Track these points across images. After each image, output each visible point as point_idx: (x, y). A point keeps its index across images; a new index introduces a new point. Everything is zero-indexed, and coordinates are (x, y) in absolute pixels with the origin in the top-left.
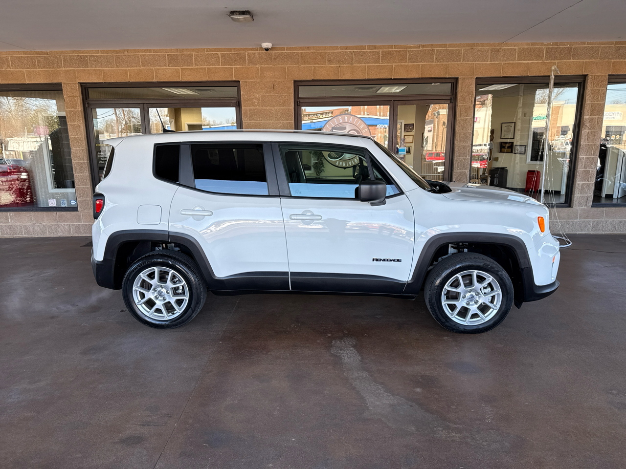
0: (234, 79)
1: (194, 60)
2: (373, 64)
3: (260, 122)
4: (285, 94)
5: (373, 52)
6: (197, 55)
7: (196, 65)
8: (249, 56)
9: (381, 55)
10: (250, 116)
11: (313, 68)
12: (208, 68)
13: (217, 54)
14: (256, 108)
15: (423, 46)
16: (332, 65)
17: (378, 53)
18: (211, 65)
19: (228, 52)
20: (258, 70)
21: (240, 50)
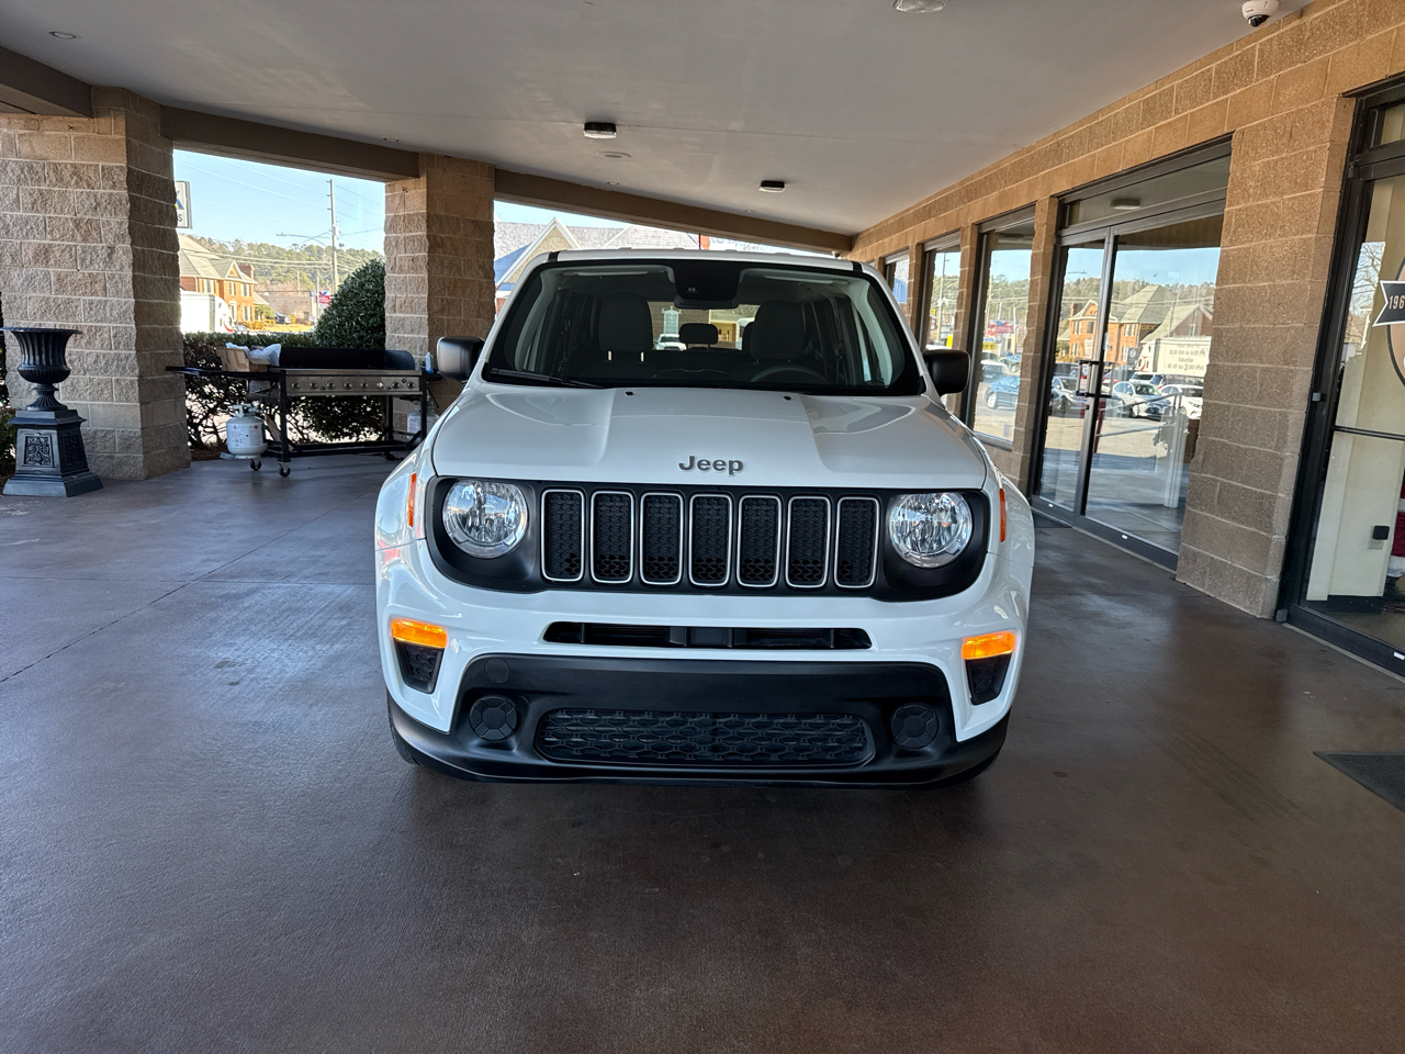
0: (1226, 131)
1: (1174, 101)
3: (1246, 246)
4: (1311, 148)
6: (1180, 86)
7: (1177, 112)
8: (1261, 51)
10: (1234, 232)
11: (1394, 35)
12: (1192, 113)
13: (1208, 70)
14: (1249, 204)
18: (1199, 104)
19: (1227, 58)
20: (1271, 88)
21: (1248, 43)
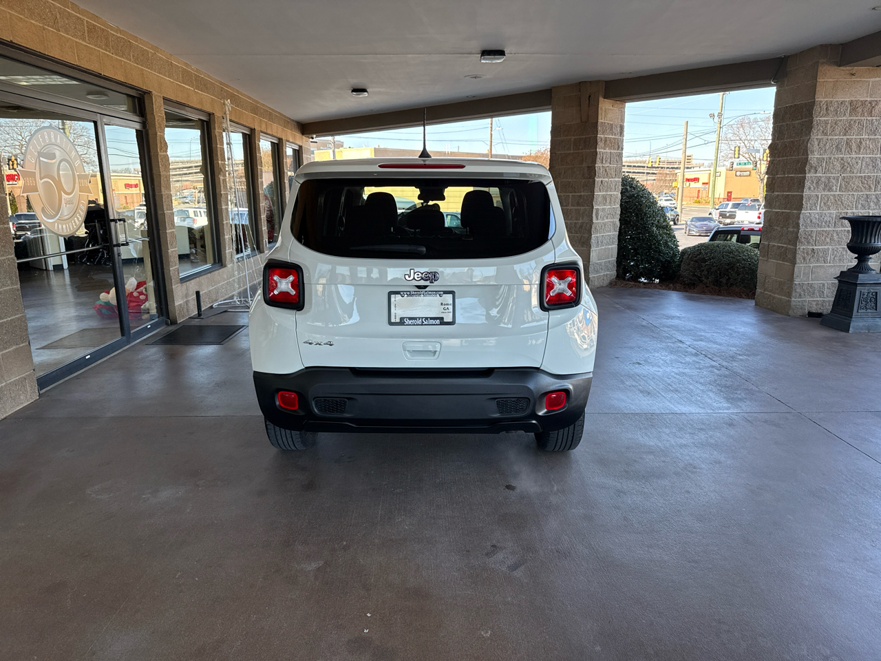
2: (81, 42)
5: (79, 18)
9: (86, 29)
11: (8, 16)
15: (121, 32)
16: (33, 22)
17: (83, 21)
